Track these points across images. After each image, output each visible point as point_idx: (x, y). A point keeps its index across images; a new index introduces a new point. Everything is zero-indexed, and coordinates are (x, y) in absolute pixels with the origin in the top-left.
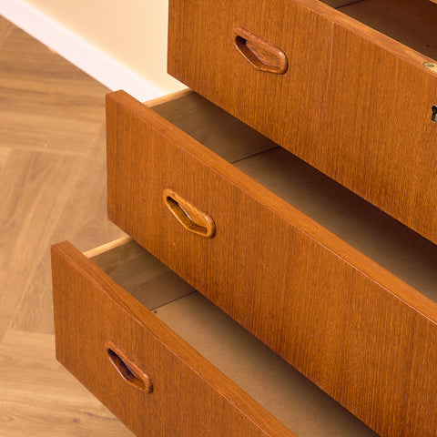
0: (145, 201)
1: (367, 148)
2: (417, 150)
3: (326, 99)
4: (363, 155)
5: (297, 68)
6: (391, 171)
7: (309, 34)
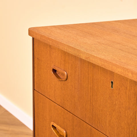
0: (46, 129)
1: (92, 104)
2: (108, 101)
3: (79, 87)
4: (91, 107)
5: (70, 77)
6: (100, 112)
7: (73, 62)
